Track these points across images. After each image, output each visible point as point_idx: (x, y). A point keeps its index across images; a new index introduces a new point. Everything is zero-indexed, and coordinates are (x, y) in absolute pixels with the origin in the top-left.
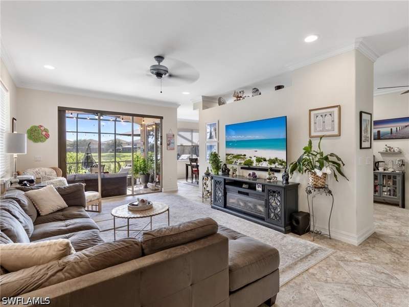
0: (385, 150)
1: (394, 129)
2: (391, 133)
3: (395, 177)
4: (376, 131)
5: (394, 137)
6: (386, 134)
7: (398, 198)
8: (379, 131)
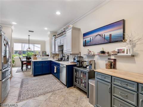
3: (85, 73)
8: (85, 40)
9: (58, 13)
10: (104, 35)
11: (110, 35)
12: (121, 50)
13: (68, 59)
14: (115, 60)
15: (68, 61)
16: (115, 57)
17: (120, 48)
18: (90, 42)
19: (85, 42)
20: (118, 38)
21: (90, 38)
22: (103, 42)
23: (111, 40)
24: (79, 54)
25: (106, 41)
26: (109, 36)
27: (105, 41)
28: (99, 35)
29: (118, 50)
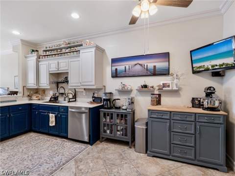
0: (121, 87)
1: (127, 67)
2: (125, 71)
3: (126, 116)
4: (114, 68)
5: (127, 75)
6: (122, 71)
7: (128, 138)
8: (116, 69)
9: (75, 16)
10: (147, 65)
11: (155, 67)
12: (166, 84)
13: (75, 98)
14: (160, 95)
15: (75, 101)
16: (159, 91)
17: (165, 82)
18: (124, 72)
19: (115, 72)
20: (163, 71)
21: (124, 67)
22: (144, 74)
23: (155, 73)
24: (101, 89)
25: (149, 73)
26: (153, 68)
27: (147, 73)
28: (140, 64)
29: (163, 84)
